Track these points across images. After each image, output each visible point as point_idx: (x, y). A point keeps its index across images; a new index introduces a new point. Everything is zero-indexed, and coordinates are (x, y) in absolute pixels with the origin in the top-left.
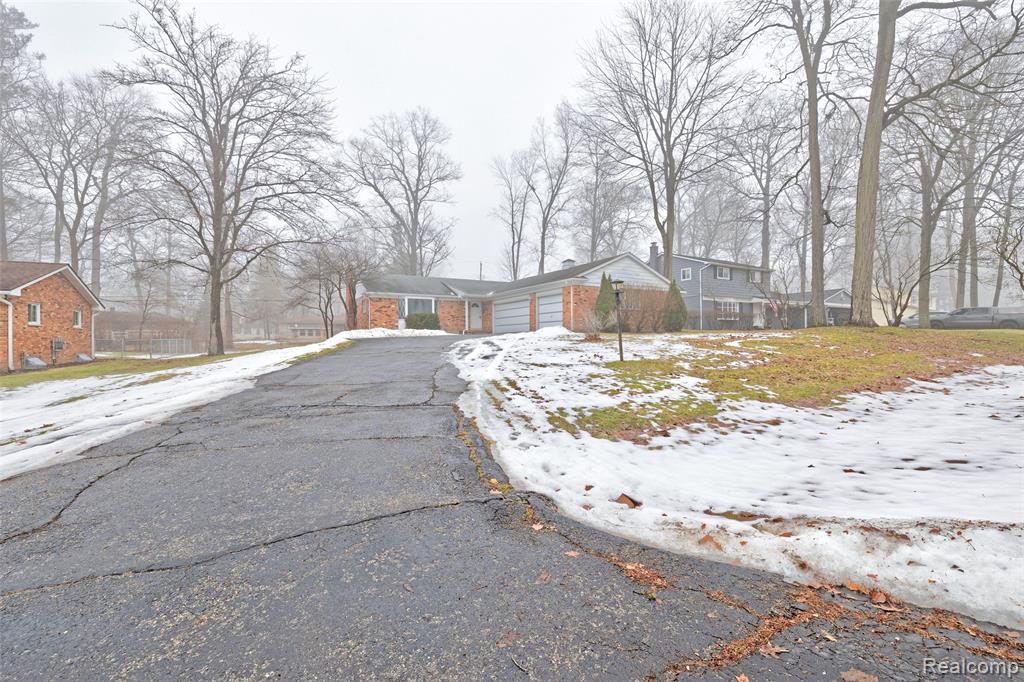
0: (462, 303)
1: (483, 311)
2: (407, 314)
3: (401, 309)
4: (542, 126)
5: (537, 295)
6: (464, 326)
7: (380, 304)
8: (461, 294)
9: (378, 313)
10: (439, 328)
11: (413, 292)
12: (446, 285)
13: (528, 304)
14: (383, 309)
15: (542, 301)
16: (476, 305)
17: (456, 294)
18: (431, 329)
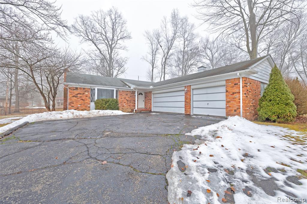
0: (133, 92)
1: (145, 97)
2: (96, 98)
3: (93, 95)
4: (165, 20)
5: (192, 87)
6: (135, 106)
7: (76, 92)
8: (133, 87)
9: (75, 98)
10: (118, 109)
11: (102, 84)
12: (124, 82)
13: (183, 93)
14: (79, 95)
15: (195, 92)
16: (141, 94)
17: (130, 87)
18: (113, 109)
